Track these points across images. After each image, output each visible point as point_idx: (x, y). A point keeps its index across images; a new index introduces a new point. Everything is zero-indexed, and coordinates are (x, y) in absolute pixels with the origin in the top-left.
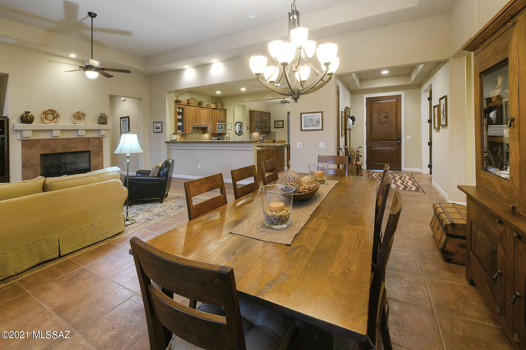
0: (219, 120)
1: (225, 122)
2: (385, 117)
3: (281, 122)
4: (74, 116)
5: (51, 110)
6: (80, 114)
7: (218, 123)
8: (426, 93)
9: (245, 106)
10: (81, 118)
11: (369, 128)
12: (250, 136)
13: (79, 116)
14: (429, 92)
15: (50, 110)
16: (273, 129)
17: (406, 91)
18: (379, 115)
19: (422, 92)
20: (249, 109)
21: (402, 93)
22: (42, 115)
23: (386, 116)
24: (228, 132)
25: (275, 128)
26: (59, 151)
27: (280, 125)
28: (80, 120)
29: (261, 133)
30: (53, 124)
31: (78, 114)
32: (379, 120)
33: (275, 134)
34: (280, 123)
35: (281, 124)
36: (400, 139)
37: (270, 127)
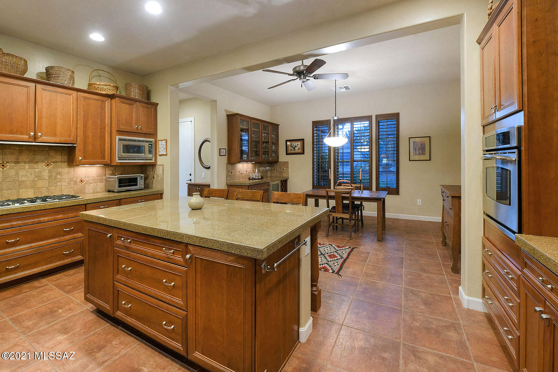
0: (122, 127)
1: (154, 134)
3: (299, 143)
7: (117, 137)
9: (216, 101)
12: (228, 171)
16: (283, 157)
20: (226, 110)
24: (160, 160)
25: (287, 154)
27: (297, 149)
29: (258, 163)
33: (288, 167)
34: (295, 144)
35: (299, 146)
37: (277, 152)
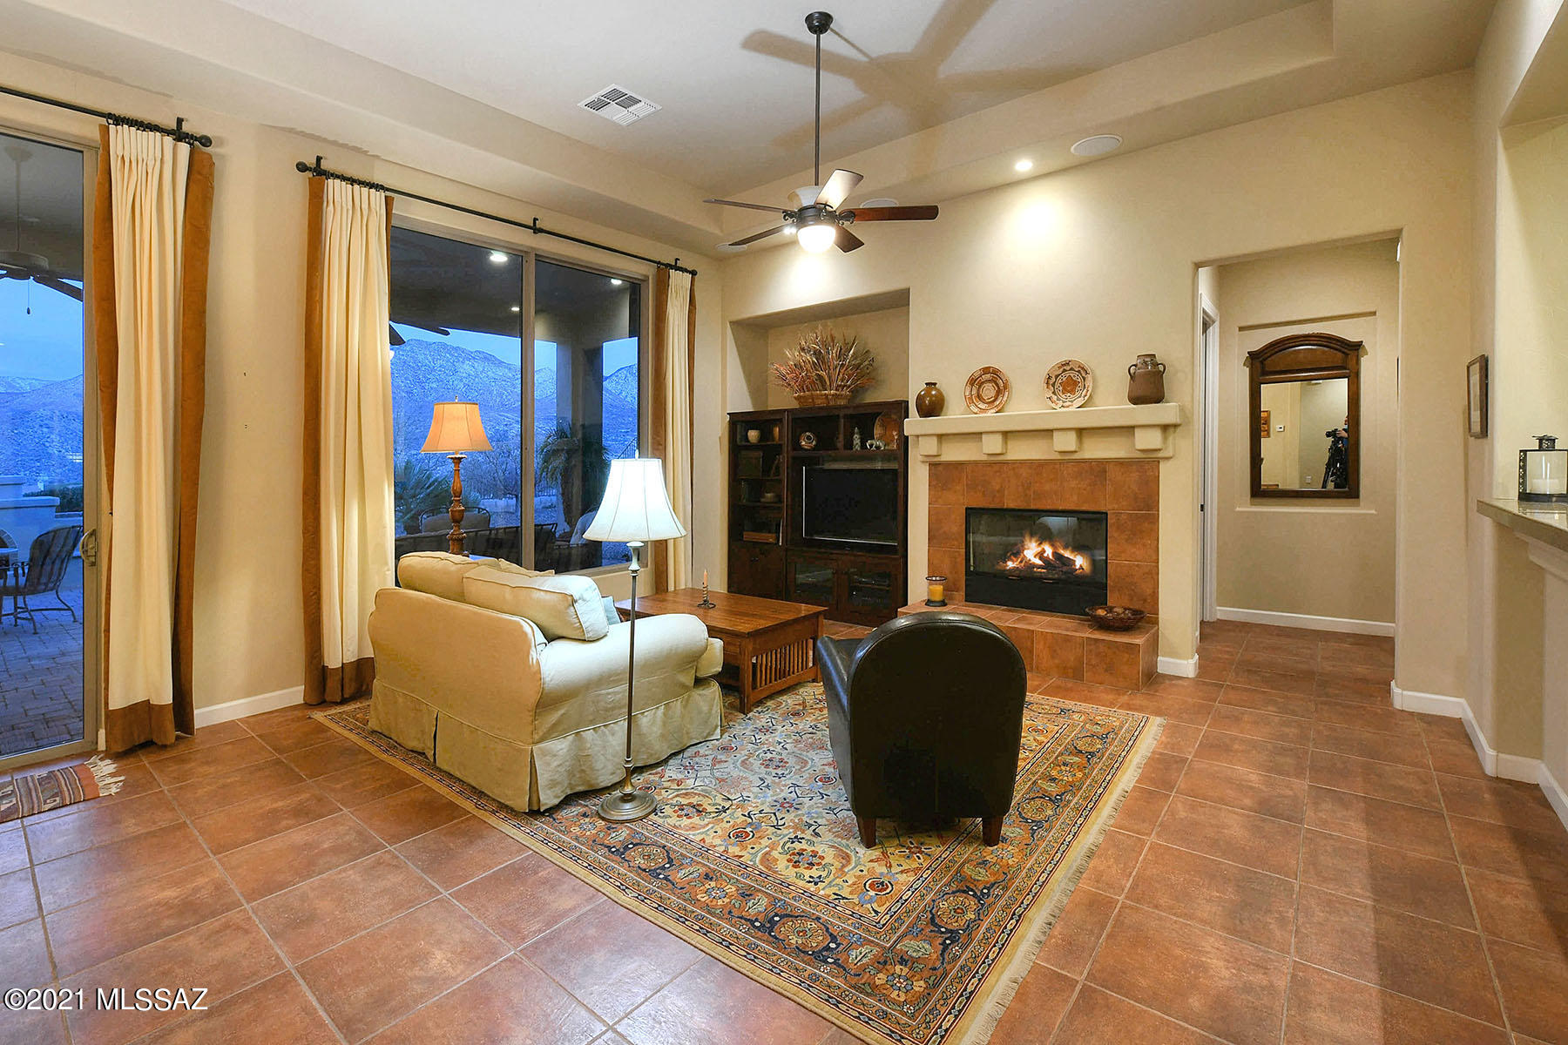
4: (1049, 381)
5: (986, 368)
6: (1071, 369)
10: (1075, 383)
13: (1068, 379)
15: (986, 370)
22: (968, 389)
26: (1010, 503)
28: (1072, 391)
30: (991, 413)
31: (1065, 371)
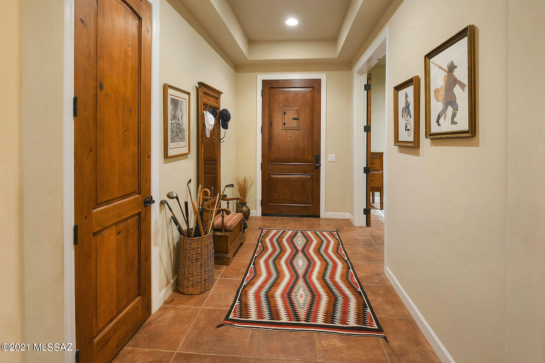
2: (294, 119)
8: (362, 76)
11: (267, 137)
14: (366, 74)
17: (328, 72)
18: (285, 113)
19: (355, 74)
21: (322, 76)
23: (296, 117)
32: (285, 124)
36: (318, 159)
